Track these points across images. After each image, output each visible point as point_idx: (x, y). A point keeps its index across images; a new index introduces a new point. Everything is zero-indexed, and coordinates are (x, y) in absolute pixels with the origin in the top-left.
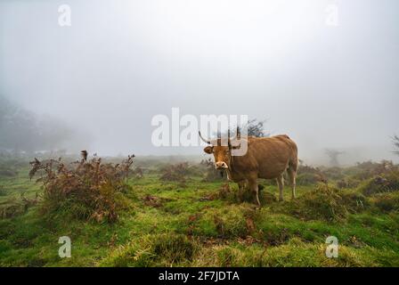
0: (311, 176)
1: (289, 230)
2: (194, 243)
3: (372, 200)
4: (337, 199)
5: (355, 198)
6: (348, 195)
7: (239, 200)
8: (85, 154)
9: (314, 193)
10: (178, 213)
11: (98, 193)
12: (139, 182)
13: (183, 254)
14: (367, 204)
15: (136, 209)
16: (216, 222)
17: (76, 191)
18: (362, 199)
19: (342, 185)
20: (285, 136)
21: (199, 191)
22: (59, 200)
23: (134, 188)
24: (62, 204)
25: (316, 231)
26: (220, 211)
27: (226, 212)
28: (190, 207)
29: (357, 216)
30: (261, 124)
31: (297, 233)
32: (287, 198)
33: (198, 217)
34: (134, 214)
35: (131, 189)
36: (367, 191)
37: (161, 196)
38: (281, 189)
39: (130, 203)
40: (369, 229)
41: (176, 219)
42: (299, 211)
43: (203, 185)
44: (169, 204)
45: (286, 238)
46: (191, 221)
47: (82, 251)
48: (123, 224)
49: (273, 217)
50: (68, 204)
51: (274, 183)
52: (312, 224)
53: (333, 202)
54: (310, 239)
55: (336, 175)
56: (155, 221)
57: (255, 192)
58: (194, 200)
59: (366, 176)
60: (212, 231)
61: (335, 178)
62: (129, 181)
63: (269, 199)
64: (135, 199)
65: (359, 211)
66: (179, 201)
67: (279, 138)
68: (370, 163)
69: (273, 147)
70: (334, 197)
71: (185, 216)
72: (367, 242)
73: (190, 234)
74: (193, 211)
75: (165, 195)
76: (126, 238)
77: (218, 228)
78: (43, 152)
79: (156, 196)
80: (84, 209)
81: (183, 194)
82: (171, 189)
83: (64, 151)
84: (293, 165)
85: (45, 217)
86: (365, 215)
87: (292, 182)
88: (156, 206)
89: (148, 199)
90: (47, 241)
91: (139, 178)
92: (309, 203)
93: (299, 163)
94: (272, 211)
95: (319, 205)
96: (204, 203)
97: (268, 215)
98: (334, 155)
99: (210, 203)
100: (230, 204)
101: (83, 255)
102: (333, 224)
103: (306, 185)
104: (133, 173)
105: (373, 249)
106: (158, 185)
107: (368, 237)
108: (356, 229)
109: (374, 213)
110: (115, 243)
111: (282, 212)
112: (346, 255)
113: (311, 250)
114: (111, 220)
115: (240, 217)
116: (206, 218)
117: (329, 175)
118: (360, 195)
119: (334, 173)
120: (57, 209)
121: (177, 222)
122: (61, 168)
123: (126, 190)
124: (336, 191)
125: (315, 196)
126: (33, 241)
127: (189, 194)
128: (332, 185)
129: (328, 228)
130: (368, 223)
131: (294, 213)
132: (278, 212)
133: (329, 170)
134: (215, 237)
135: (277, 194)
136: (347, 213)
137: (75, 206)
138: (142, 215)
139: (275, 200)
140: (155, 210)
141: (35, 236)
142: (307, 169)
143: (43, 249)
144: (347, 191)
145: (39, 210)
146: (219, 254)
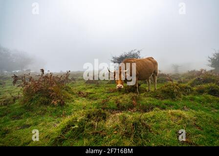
0: (164, 78)
1: (153, 105)
2: (107, 113)
3: (194, 88)
4: (178, 89)
5: (186, 88)
6: (183, 87)
7: (127, 91)
8: (43, 71)
9: (166, 87)
10: (96, 99)
11: (53, 91)
12: (74, 85)
13: (101, 118)
14: (192, 91)
15: (74, 98)
16: (117, 102)
17: (41, 90)
18: (190, 88)
19: (180, 82)
20: (151, 58)
21: (107, 88)
22: (32, 96)
23: (72, 88)
24: (34, 97)
25: (166, 104)
26: (118, 97)
27: (121, 98)
28: (103, 96)
29: (187, 97)
30: (139, 52)
31: (157, 106)
32: (152, 89)
33: (107, 101)
34: (73, 101)
35: (70, 88)
36: (192, 85)
37: (86, 91)
38: (149, 85)
39: (71, 96)
40: (192, 102)
41: (96, 102)
42: (158, 95)
43: (109, 85)
44: (91, 95)
45: (152, 109)
46: (104, 103)
47: (49, 119)
48: (68, 106)
49: (145, 99)
50: (37, 97)
51: (145, 83)
52: (165, 101)
53: (175, 90)
54: (164, 108)
55: (177, 77)
56: (85, 104)
57: (136, 87)
58: (104, 93)
59: (192, 77)
60: (115, 107)
61: (176, 79)
62: (69, 85)
63: (143, 90)
64: (73, 93)
65: (188, 94)
66: (96, 94)
67: (149, 59)
68: (194, 71)
69: (146, 64)
70: (176, 88)
71: (100, 101)
72: (191, 108)
73: (104, 109)
74: (104, 98)
75: (89, 91)
76: (71, 113)
77: (118, 105)
78: (17, 71)
79: (84, 91)
80: (46, 99)
81: (98, 90)
82: (91, 88)
83: (29, 70)
84: (155, 73)
85: (25, 104)
86: (191, 96)
87: (155, 81)
88: (85, 97)
89: (80, 93)
90: (29, 116)
91: (73, 83)
92: (164, 92)
93: (158, 72)
94: (145, 96)
95: (168, 92)
96: (110, 94)
97: (143, 98)
98: (176, 67)
99: (112, 94)
100: (123, 94)
101: (50, 121)
102: (175, 101)
103: (162, 83)
104: (70, 80)
105: (194, 111)
106: (84, 86)
107: (191, 106)
108: (187, 102)
109: (195, 94)
110: (65, 115)
111: (150, 96)
112: (181, 114)
113: (164, 113)
114: (62, 104)
115: (129, 99)
116: (111, 101)
117: (174, 78)
118: (189, 86)
119: (176, 76)
120: (32, 100)
121: (96, 104)
122: (31, 79)
123: (68, 89)
124: (177, 85)
125: (167, 88)
126: (22, 116)
127: (102, 90)
128: (175, 82)
129: (173, 103)
130: (192, 99)
131: (156, 97)
132: (148, 96)
133: (174, 75)
134: (116, 110)
135: (147, 88)
136: (182, 95)
137: (41, 98)
138: (78, 101)
139: (146, 91)
140: (84, 98)
141: (22, 114)
142: (163, 75)
143: (28, 120)
144: (182, 85)
145: (21, 101)
146: (120, 117)
